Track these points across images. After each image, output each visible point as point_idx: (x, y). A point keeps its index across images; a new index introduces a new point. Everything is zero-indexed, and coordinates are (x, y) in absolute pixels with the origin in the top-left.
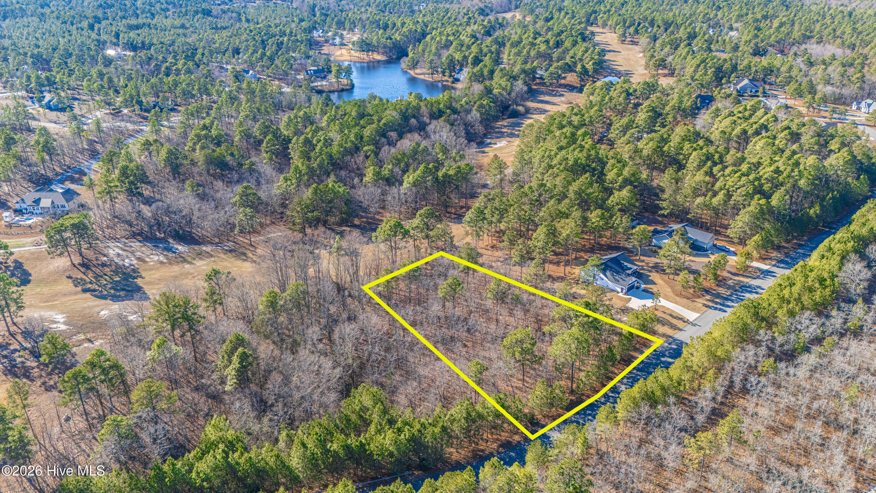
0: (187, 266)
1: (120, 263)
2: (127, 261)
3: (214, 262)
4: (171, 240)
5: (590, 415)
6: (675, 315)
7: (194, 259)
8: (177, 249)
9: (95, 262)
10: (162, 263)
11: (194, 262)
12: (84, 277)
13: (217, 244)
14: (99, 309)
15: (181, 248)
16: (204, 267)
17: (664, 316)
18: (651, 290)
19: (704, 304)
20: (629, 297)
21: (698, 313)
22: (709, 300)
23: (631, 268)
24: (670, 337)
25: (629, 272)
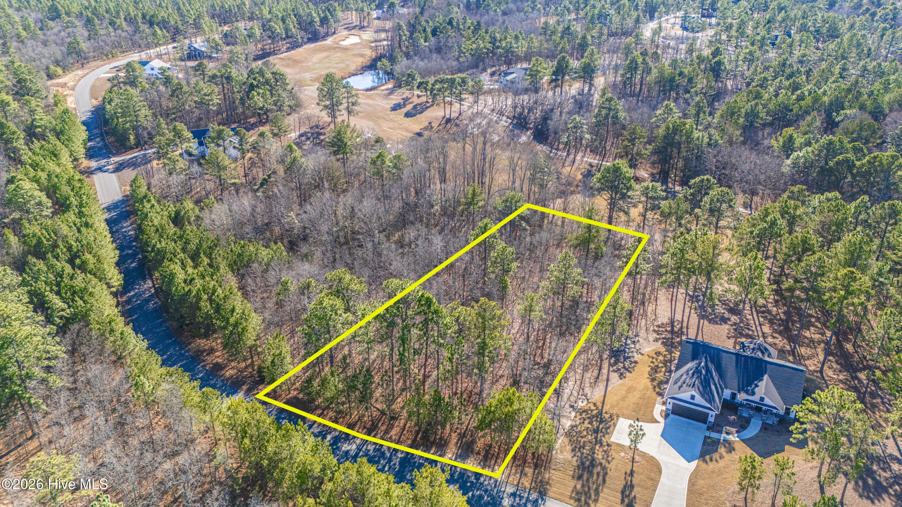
18: (722, 449)
20: (660, 419)
23: (753, 394)
24: (542, 494)
25: (742, 397)
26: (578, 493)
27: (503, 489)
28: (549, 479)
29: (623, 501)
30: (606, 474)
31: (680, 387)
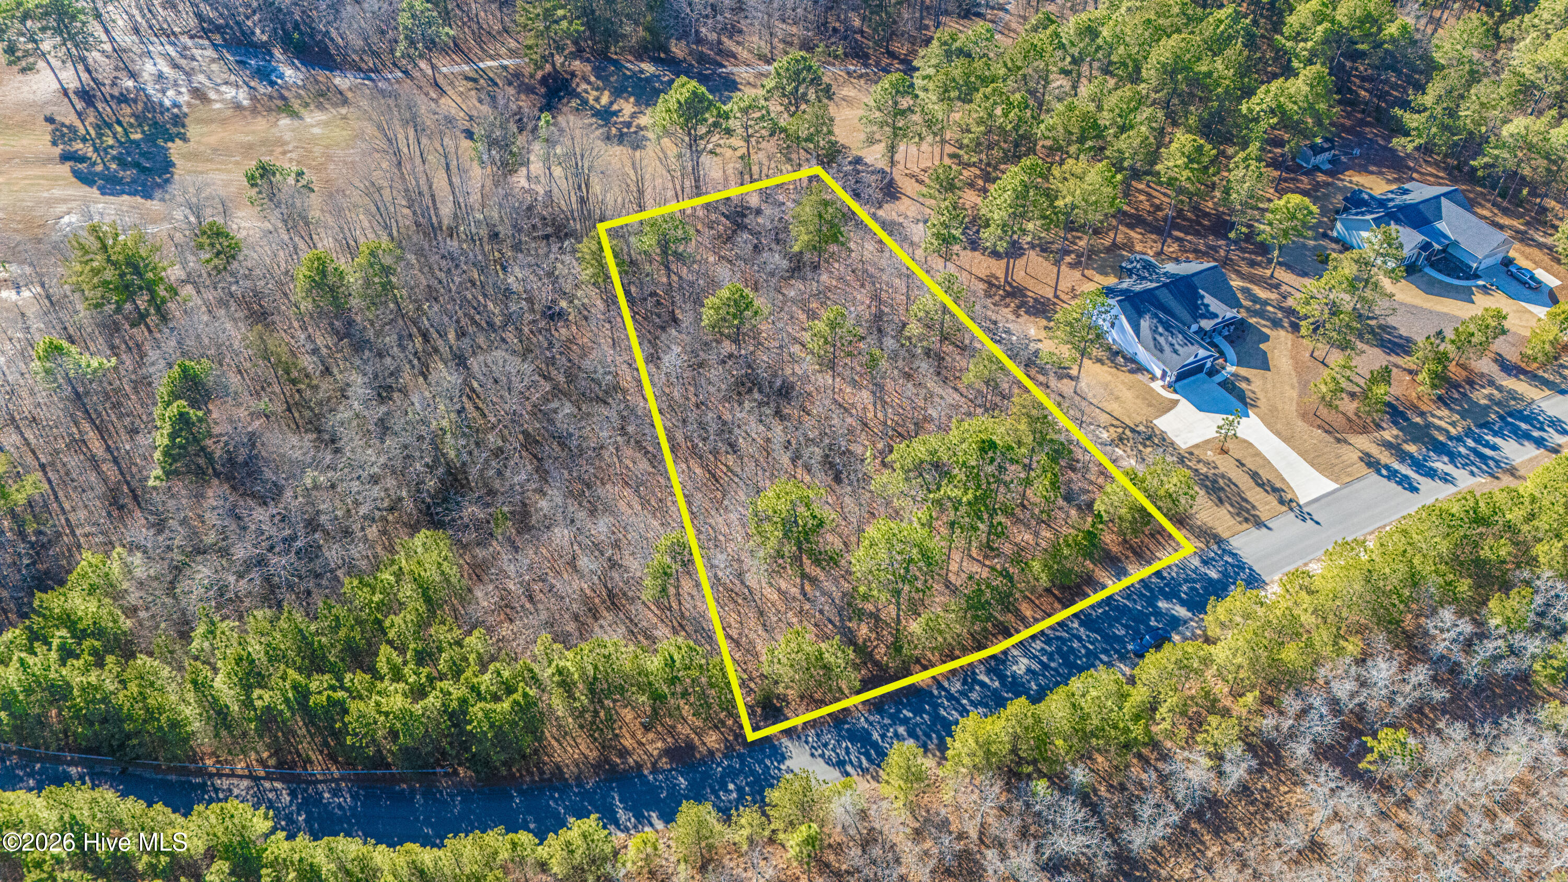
0: (285, 122)
1: (156, 97)
2: (171, 93)
3: (344, 118)
4: (277, 53)
5: (905, 722)
6: (1265, 475)
7: (306, 105)
8: (281, 76)
9: (107, 90)
10: (238, 107)
11: (303, 111)
12: (78, 123)
13: (366, 73)
14: (64, 208)
15: (291, 74)
16: (316, 130)
17: (1237, 475)
18: (1243, 385)
19: (1368, 455)
20: (1175, 397)
21: (1336, 481)
22: (1387, 445)
23: (1216, 316)
24: (1219, 540)
25: (1207, 324)
26: (1238, 515)
27: (1193, 567)
28: (1204, 524)
29: (1266, 491)
30: (1229, 480)
31: (1175, 352)
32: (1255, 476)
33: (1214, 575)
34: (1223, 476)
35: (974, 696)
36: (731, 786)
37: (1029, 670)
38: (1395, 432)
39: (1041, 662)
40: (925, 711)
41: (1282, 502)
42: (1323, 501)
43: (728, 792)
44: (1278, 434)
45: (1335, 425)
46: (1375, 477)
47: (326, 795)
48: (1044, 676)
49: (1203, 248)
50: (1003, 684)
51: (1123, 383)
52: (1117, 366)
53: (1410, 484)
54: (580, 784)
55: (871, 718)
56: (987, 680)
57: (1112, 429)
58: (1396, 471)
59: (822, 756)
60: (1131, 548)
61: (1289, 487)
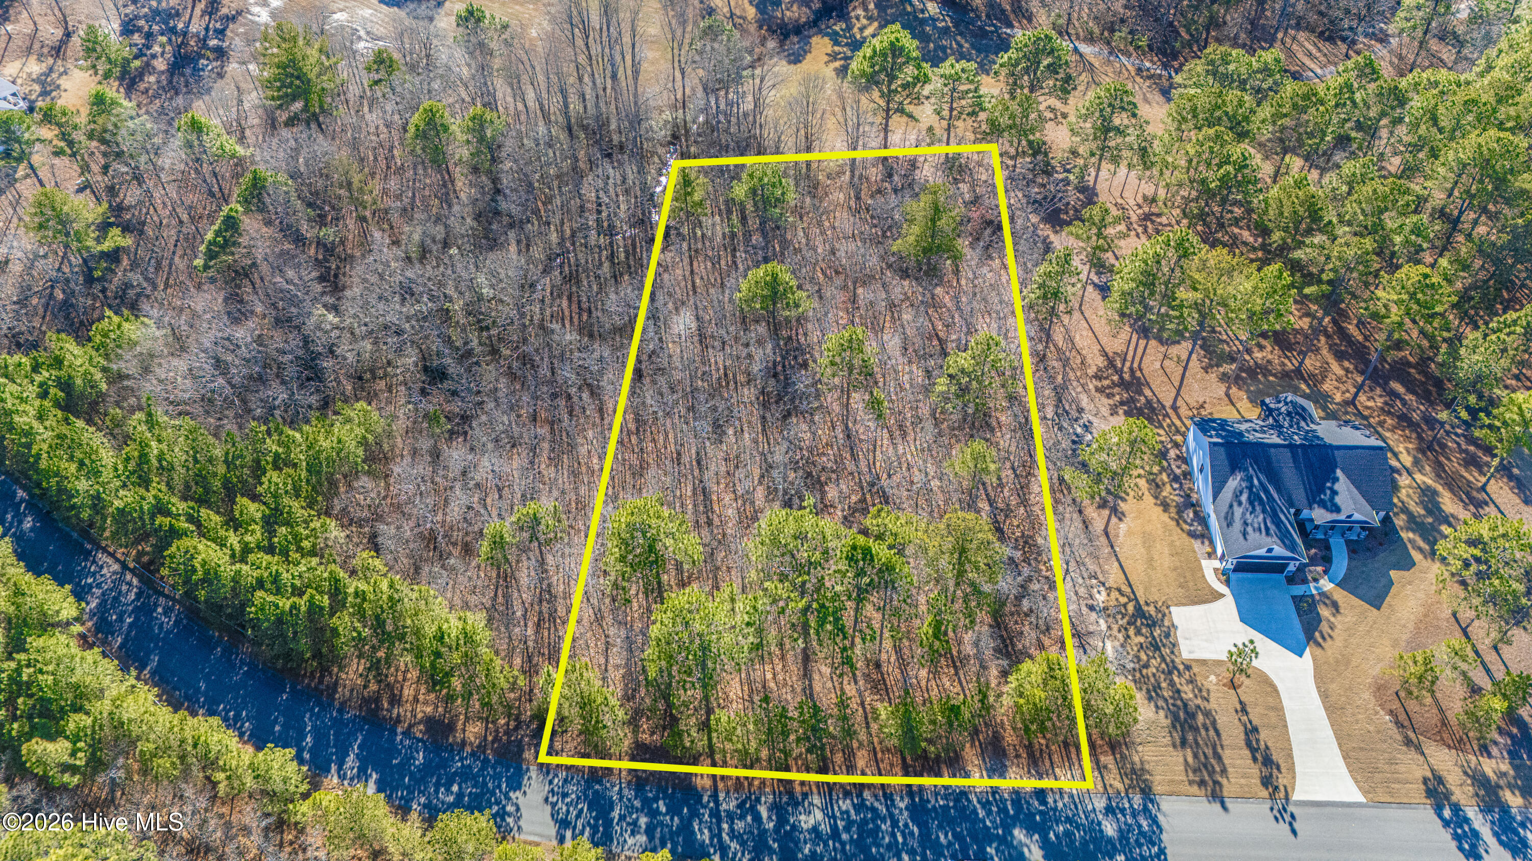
6: (1267, 738)
17: (1228, 720)
18: (1324, 612)
19: (1440, 780)
20: (1223, 589)
21: (1365, 793)
22: (1479, 780)
23: (1338, 510)
24: (1147, 793)
25: (1320, 516)
26: (1195, 771)
27: (1090, 807)
28: (1142, 763)
29: (1255, 759)
30: (1214, 723)
31: (1245, 534)
32: (1251, 731)
33: (1110, 829)
34: (1207, 714)
35: (739, 825)
36: (455, 788)
37: (815, 829)
38: (1505, 767)
39: (834, 828)
40: (680, 814)
41: (1267, 781)
42: (1327, 810)
43: (448, 791)
44: (1324, 696)
45: (1416, 718)
46: (1430, 813)
47: (160, 610)
48: (826, 845)
49: (1416, 416)
50: (777, 830)
51: (1172, 544)
52: (1179, 520)
53: (1474, 846)
54: (341, 711)
55: (626, 792)
56: (764, 814)
57: (1115, 594)
58: (1467, 820)
59: (554, 805)
60: (1029, 747)
61: (1292, 769)
